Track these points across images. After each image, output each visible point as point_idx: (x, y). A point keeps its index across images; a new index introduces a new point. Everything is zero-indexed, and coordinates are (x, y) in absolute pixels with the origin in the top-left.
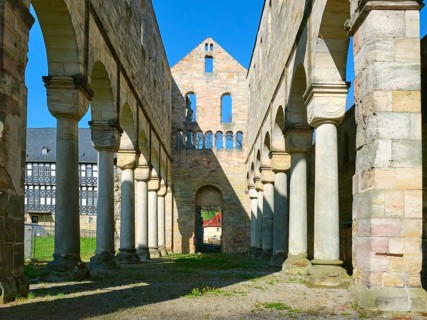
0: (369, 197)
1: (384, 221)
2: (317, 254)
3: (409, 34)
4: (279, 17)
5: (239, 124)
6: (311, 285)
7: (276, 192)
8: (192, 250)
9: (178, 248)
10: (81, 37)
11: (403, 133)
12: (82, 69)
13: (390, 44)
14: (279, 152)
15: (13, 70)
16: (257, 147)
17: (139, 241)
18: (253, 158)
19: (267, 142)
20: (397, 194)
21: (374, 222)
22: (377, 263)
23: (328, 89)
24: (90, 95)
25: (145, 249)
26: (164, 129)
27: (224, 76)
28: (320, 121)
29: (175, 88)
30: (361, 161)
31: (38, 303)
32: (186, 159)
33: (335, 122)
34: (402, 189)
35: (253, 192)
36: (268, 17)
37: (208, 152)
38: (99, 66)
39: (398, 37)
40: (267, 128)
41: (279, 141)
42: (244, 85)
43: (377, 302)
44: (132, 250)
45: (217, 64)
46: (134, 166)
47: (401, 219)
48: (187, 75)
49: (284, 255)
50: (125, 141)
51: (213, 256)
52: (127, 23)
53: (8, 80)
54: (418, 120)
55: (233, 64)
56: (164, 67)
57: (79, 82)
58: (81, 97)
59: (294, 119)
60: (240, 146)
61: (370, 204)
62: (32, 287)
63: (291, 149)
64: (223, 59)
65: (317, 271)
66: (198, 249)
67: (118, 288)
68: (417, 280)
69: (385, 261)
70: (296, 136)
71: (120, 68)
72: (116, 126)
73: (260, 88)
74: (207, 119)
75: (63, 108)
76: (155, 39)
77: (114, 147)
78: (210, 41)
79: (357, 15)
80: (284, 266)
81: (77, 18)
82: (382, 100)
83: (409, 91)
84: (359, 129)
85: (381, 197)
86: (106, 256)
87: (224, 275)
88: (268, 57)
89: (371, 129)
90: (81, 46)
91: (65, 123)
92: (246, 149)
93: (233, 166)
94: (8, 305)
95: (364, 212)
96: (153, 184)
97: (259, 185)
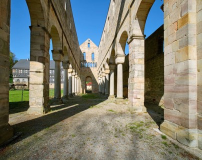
0: (133, 84)
1: (136, 90)
2: (118, 96)
3: (142, 45)
4: (107, 35)
5: (96, 61)
6: (116, 104)
7: (106, 78)
8: (85, 93)
9: (81, 92)
10: (61, 40)
11: (140, 69)
12: (61, 49)
13: (138, 47)
14: (107, 69)
15: (47, 51)
16: (101, 67)
17: (73, 92)
18: (100, 70)
19: (104, 66)
20: (139, 84)
21: (134, 90)
22: (134, 100)
23: (121, 56)
24: (63, 55)
25: (74, 93)
26: (78, 62)
27: (92, 48)
28: (119, 63)
29: (80, 51)
30: (130, 75)
31: (54, 113)
32: (83, 69)
33: (122, 64)
34: (140, 82)
35: (100, 78)
36: (104, 35)
37: (88, 68)
38: (65, 47)
39: (139, 46)
40: (104, 62)
41: (107, 66)
42: (97, 51)
43: (135, 110)
44: (72, 94)
45: (91, 45)
46: (72, 72)
47: (140, 90)
48: (83, 48)
49: (108, 95)
50: (70, 66)
51: (89, 94)
52: (71, 35)
53: (46, 53)
54: (144, 66)
55: (95, 45)
56: (78, 46)
57: (61, 52)
58: (61, 56)
59: (112, 62)
60: (96, 66)
61: (133, 86)
62: (51, 107)
63: (110, 69)
64: (92, 44)
65: (118, 100)
66: (86, 92)
67: (72, 106)
68: (143, 104)
69: (136, 100)
70: (112, 66)
71: (69, 47)
72: (68, 62)
73: (102, 52)
74: (88, 59)
75: (57, 59)
76: (76, 39)
77: (68, 68)
78: (89, 39)
79: (130, 40)
80: (109, 98)
81: (60, 35)
82: (136, 61)
83: (142, 59)
84: (130, 67)
85: (135, 84)
86: (66, 97)
87: (95, 101)
88: (104, 45)
89: (133, 68)
90: (61, 42)
91: (57, 63)
92: (98, 67)
93: (95, 71)
94: (46, 114)
95: (131, 88)
96: (76, 76)
97: (101, 76)
